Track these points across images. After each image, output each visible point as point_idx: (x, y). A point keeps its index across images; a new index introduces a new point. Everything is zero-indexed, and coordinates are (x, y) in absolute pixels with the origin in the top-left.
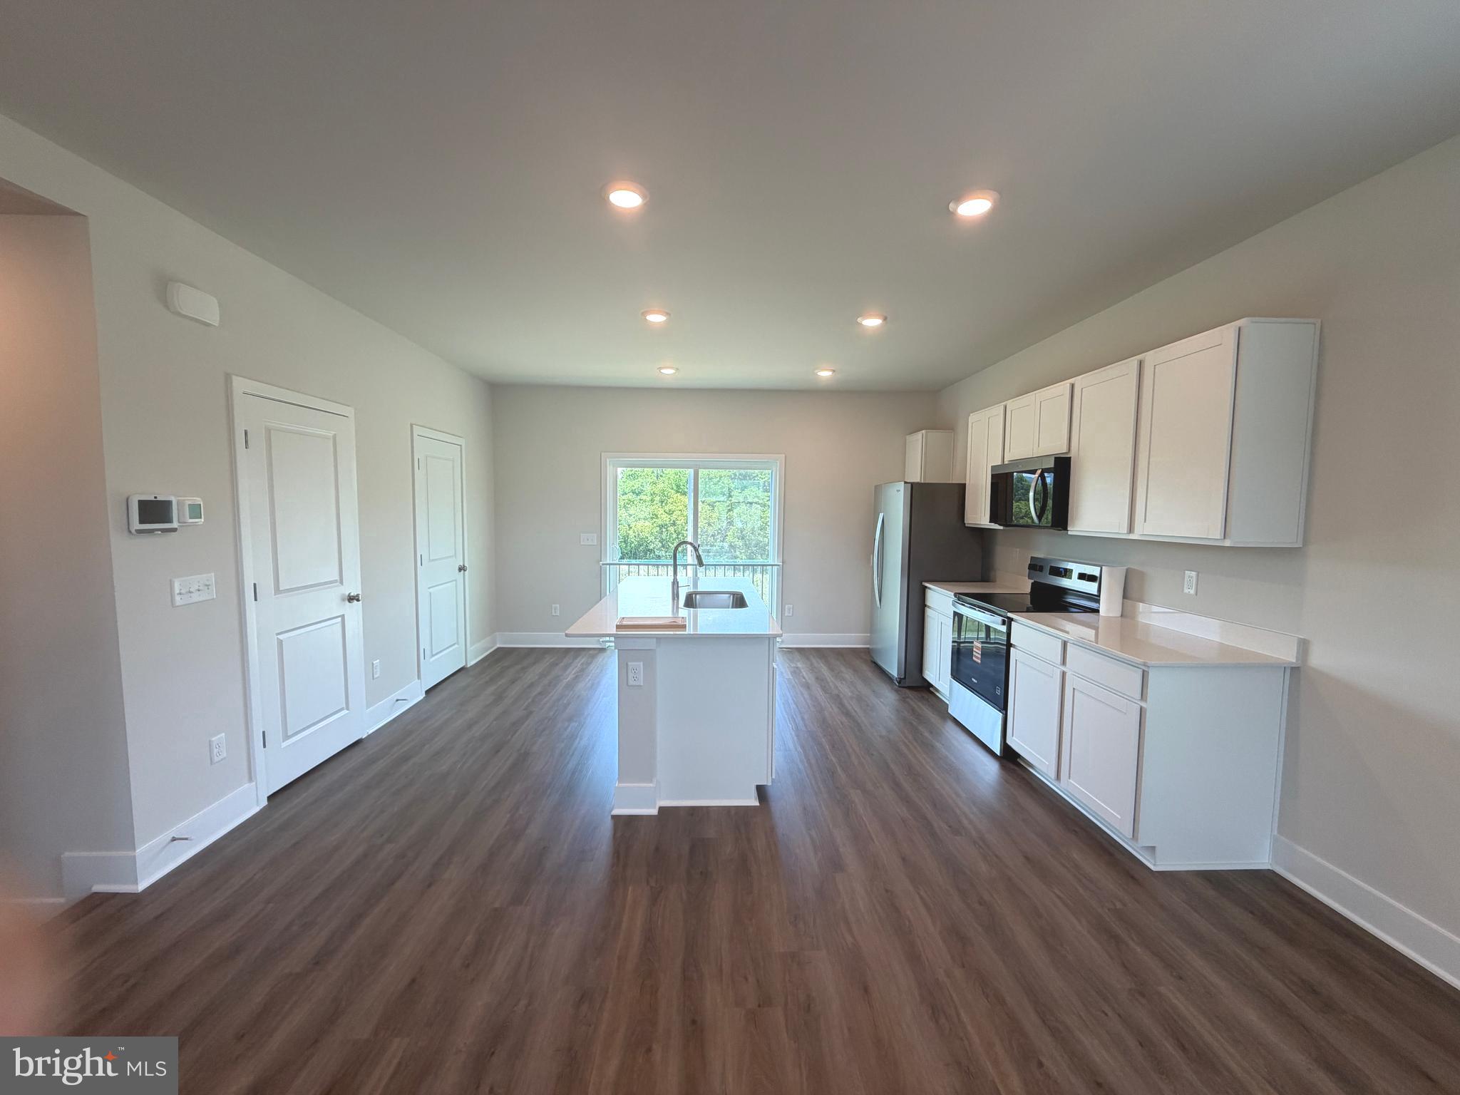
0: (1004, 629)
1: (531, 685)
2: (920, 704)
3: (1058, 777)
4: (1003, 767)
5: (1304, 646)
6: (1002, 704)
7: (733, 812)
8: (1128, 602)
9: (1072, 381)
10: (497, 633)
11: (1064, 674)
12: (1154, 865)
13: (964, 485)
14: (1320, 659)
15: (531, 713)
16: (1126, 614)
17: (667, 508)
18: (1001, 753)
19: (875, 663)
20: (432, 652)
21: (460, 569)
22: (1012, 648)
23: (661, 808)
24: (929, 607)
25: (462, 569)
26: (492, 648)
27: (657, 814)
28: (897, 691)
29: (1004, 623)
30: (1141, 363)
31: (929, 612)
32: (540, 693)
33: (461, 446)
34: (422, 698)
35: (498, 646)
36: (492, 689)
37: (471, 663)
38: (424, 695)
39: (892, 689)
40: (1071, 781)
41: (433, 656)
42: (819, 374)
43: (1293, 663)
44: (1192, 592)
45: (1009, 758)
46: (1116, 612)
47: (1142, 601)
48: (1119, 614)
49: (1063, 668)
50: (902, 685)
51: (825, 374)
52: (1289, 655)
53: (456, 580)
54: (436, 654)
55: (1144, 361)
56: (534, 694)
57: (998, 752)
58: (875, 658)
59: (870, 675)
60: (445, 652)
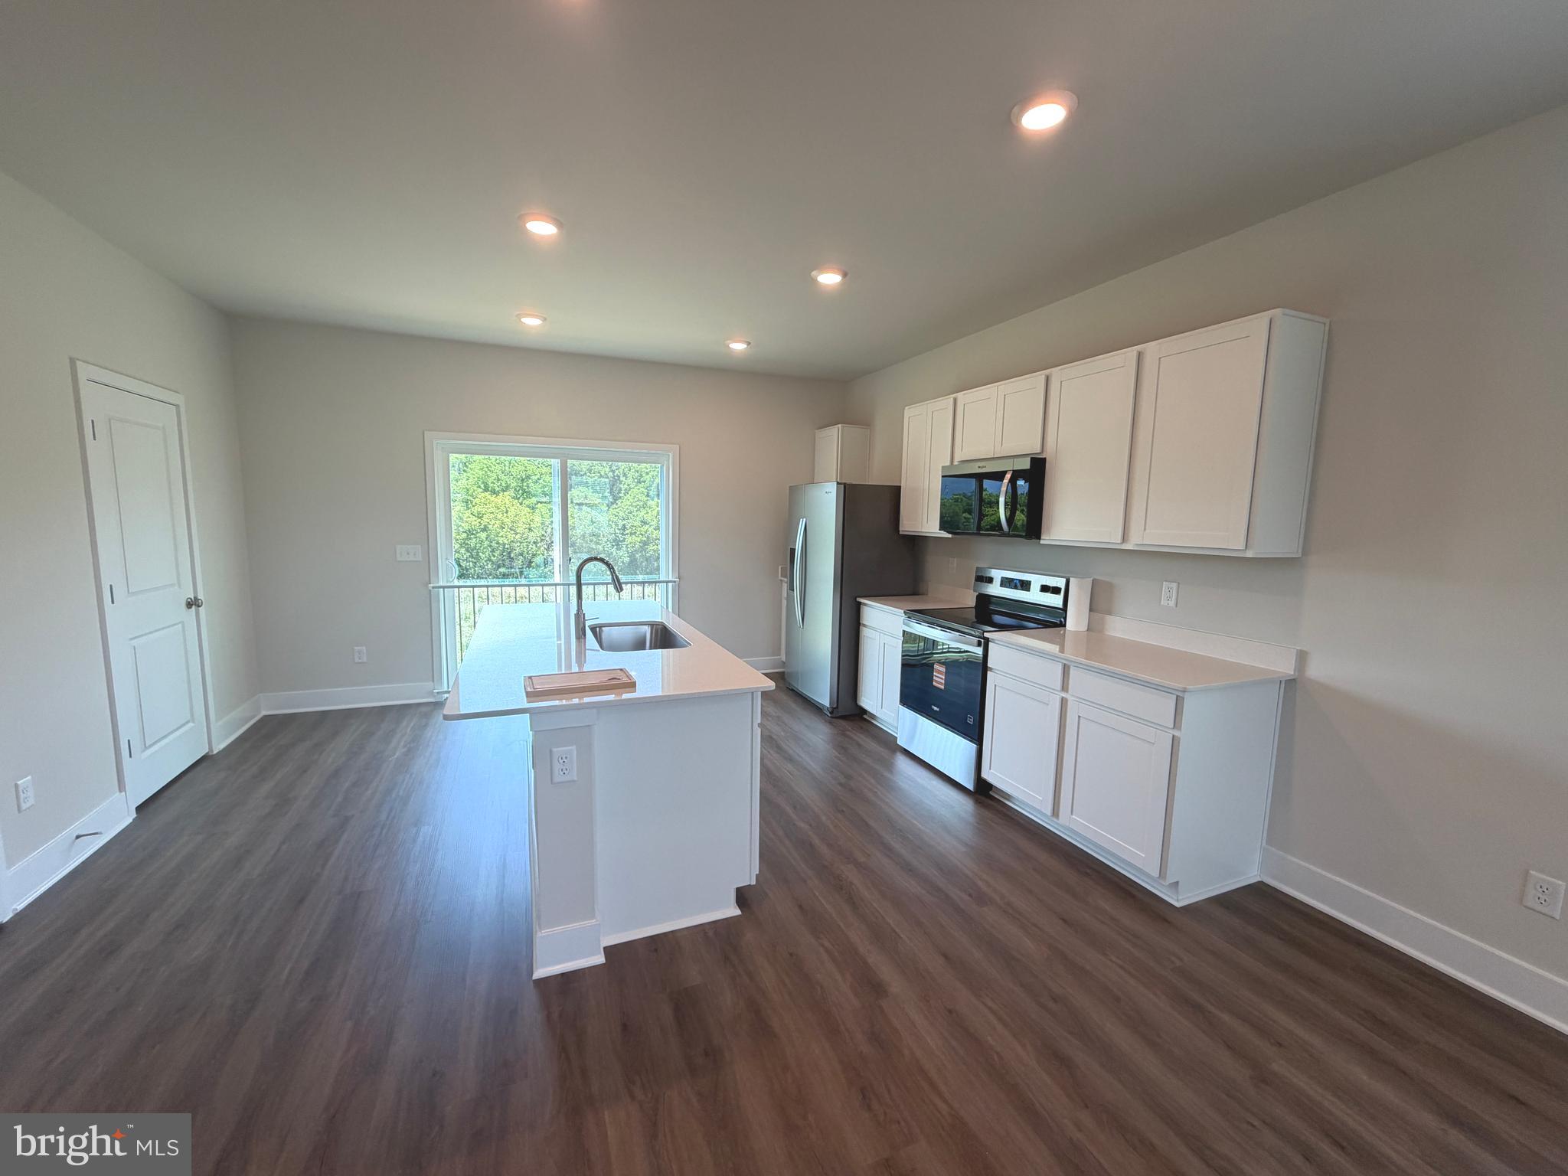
0: (979, 651)
1: (336, 773)
2: (862, 736)
3: (1055, 812)
4: (977, 802)
5: (1302, 658)
6: (974, 732)
7: (711, 934)
8: (1097, 616)
9: (1047, 372)
10: (261, 695)
11: (1064, 702)
12: (1178, 900)
13: (899, 488)
14: (1316, 670)
15: (347, 819)
16: (1094, 628)
17: (475, 510)
18: (974, 788)
19: (792, 690)
20: (145, 744)
21: (189, 605)
22: (988, 672)
23: (609, 951)
24: (864, 625)
25: (191, 604)
26: (254, 717)
27: (604, 962)
28: (830, 723)
29: (979, 644)
30: (1140, 355)
31: (865, 633)
32: (354, 785)
33: (177, 406)
34: (129, 820)
35: (264, 713)
36: (266, 788)
37: (219, 746)
38: (134, 815)
39: (826, 721)
40: (1074, 817)
41: (146, 748)
42: (731, 346)
43: (1292, 675)
44: (1172, 603)
45: (983, 792)
46: (1083, 627)
47: (1110, 613)
48: (1086, 629)
49: (1064, 695)
50: (834, 715)
51: (738, 347)
52: (1286, 667)
53: (182, 623)
54: (150, 746)
55: (1143, 353)
56: (347, 784)
57: (970, 786)
58: (793, 683)
59: (794, 706)
60: (171, 737)
